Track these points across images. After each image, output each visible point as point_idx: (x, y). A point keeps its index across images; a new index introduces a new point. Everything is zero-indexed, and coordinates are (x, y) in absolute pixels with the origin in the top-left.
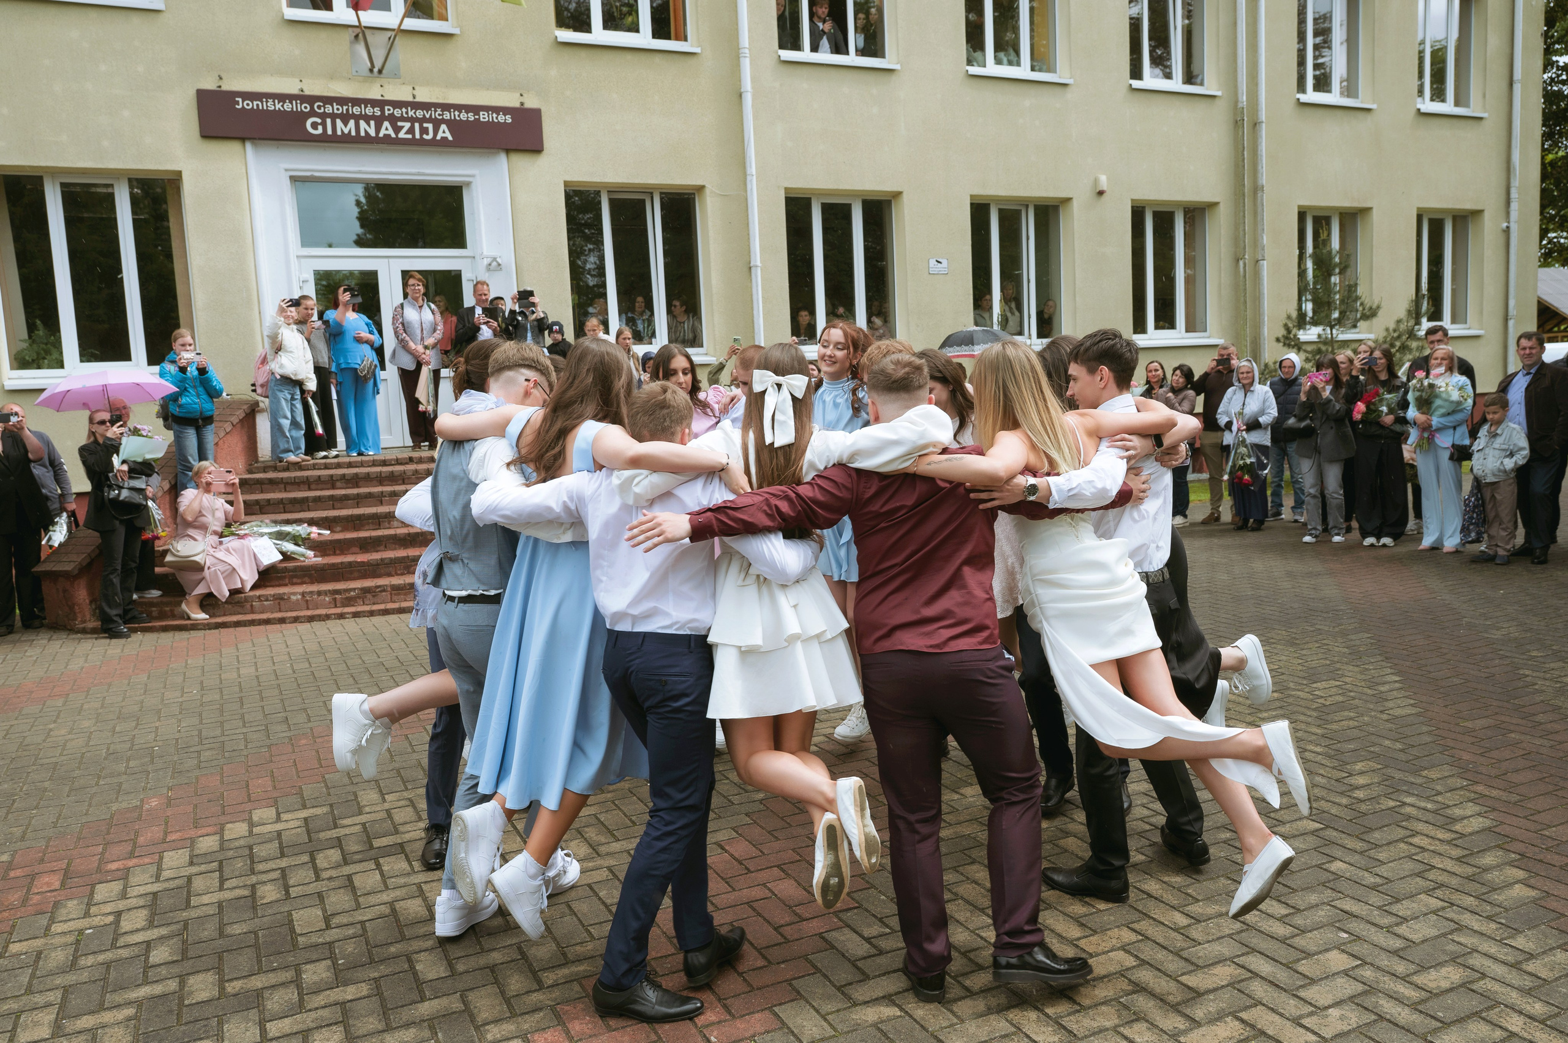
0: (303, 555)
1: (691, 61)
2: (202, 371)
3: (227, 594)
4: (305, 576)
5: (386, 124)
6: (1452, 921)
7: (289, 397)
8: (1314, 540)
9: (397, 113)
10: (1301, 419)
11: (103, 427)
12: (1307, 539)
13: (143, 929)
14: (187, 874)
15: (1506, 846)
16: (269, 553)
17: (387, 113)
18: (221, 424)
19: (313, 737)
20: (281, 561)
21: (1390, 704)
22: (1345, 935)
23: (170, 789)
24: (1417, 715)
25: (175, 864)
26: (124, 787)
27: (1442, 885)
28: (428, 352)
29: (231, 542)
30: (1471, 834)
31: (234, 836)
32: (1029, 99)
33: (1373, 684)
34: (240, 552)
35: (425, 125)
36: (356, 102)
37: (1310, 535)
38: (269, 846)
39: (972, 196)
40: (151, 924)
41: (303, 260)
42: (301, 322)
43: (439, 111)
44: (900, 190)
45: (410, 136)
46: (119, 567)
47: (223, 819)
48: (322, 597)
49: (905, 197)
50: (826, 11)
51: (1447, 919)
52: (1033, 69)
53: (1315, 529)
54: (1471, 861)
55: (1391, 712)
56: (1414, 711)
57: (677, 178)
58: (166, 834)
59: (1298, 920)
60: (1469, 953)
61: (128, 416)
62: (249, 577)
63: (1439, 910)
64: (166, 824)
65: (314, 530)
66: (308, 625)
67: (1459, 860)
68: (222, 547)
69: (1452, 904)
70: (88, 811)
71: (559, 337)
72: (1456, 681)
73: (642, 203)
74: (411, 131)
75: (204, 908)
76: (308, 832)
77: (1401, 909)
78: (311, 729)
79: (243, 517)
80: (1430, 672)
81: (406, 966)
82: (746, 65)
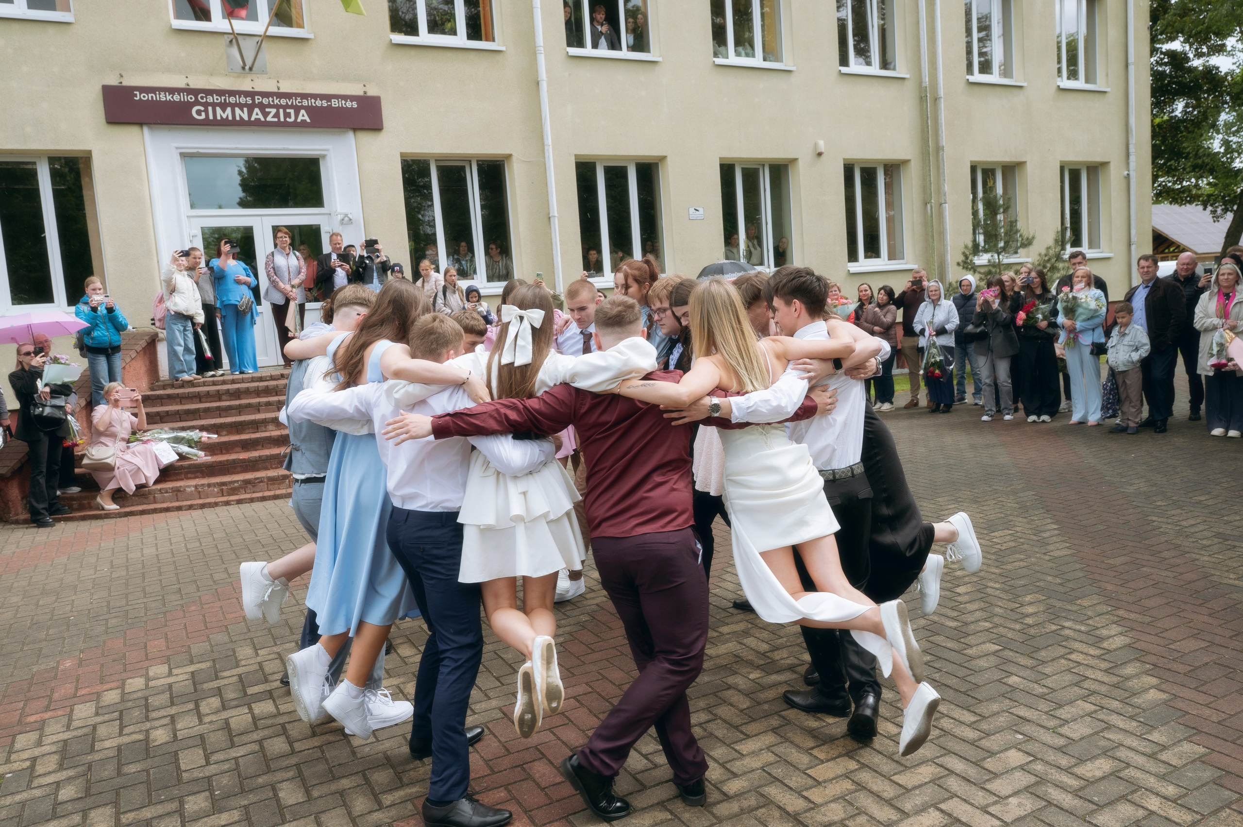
0: (196, 455)
1: (498, 57)
2: (110, 310)
3: (134, 488)
4: (197, 472)
5: (257, 110)
6: (1102, 721)
7: (182, 328)
8: (990, 419)
9: (265, 101)
10: (977, 326)
11: (29, 357)
12: (985, 418)
13: (54, 772)
14: (93, 723)
15: (1142, 659)
16: (167, 454)
17: (257, 101)
18: (127, 352)
19: (201, 604)
20: (178, 460)
21: (1051, 547)
22: (1021, 737)
23: (82, 651)
24: (1072, 555)
25: (83, 715)
26: (43, 652)
27: (1093, 693)
28: (294, 290)
29: (136, 447)
30: (1115, 650)
31: (134, 690)
32: (763, 83)
33: (1037, 531)
34: (144, 454)
35: (288, 111)
36: (232, 93)
37: (987, 415)
38: (161, 696)
39: (720, 159)
40: (61, 767)
41: (192, 219)
42: (191, 269)
43: (299, 99)
44: (664, 154)
45: (276, 120)
46: (44, 470)
47: (124, 676)
48: (211, 489)
49: (669, 161)
50: (603, 17)
51: (1099, 720)
52: (765, 60)
53: (991, 410)
54: (1116, 671)
55: (1051, 554)
56: (1069, 552)
57: (489, 148)
58: (77, 689)
59: (984, 726)
60: (1116, 747)
61: (50, 347)
62: (151, 474)
63: (1092, 713)
64: (77, 681)
65: (205, 434)
66: (200, 512)
67: (1107, 671)
68: (129, 451)
69: (1103, 708)
70: (13, 672)
71: (400, 276)
72: (1101, 527)
73: (463, 169)
74: (277, 115)
75: (106, 752)
76: (194, 684)
77: (1064, 713)
78: (200, 597)
79: (146, 426)
80: (1081, 521)
81: (271, 794)
82: (542, 59)
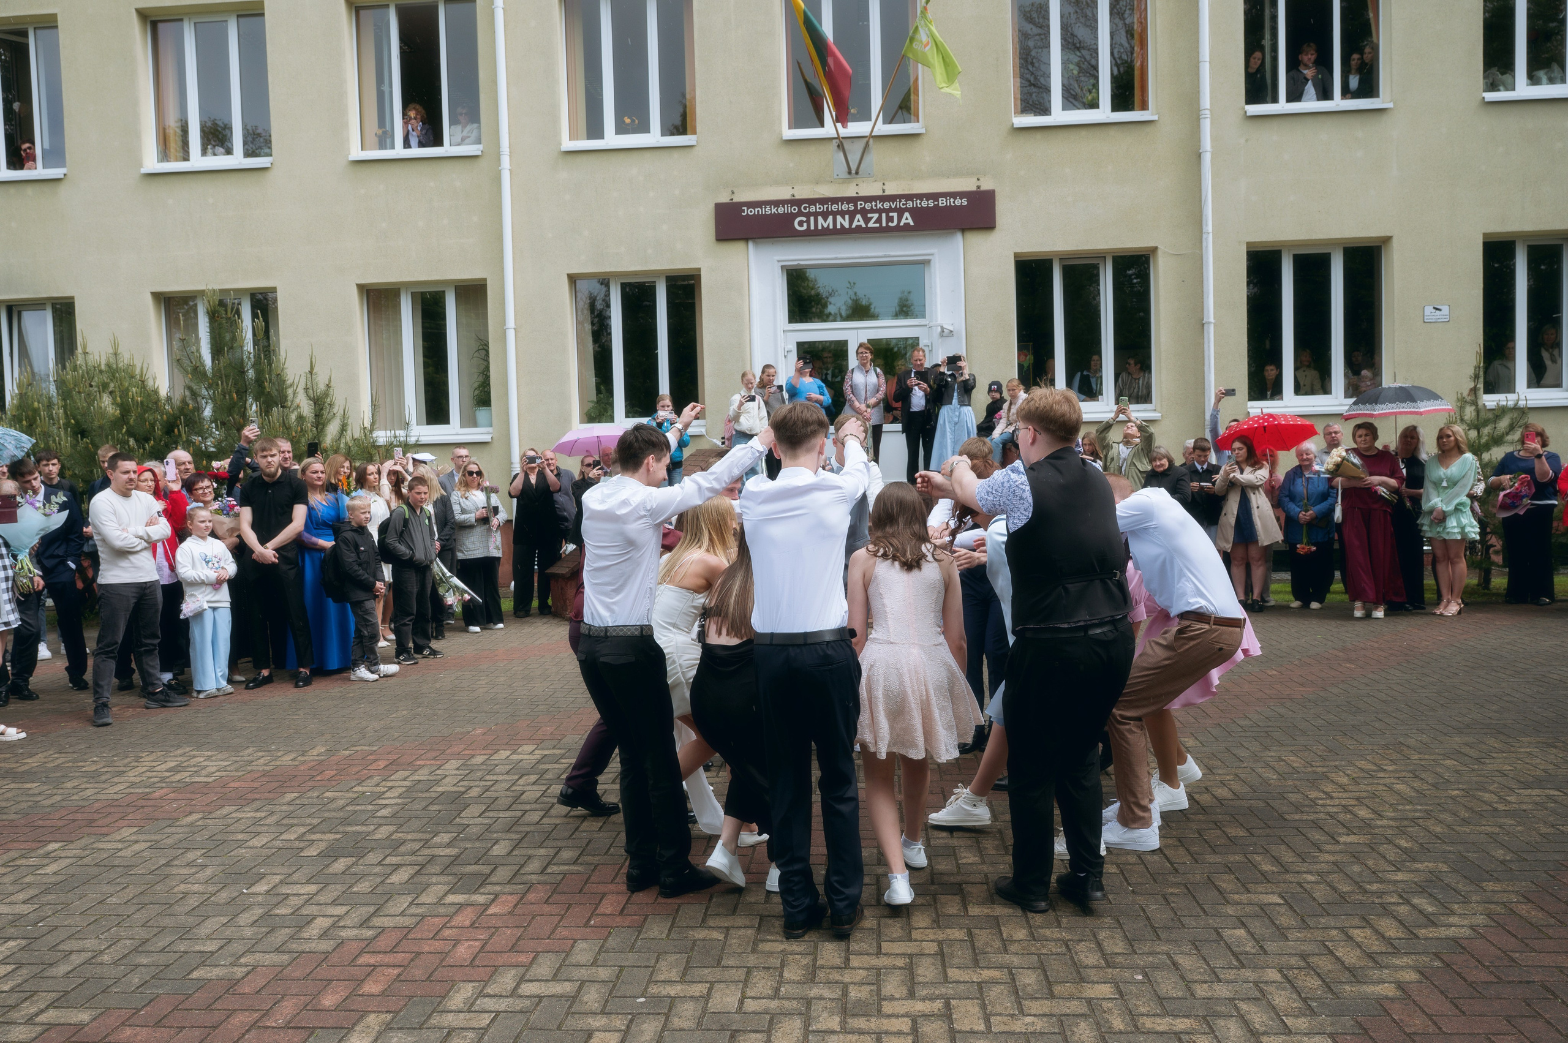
1: (1148, 129)
5: (858, 217)
9: (868, 206)
11: (590, 469)
17: (859, 207)
28: (869, 410)
35: (891, 214)
36: (835, 200)
39: (1485, 234)
41: (789, 334)
43: (903, 201)
44: (1389, 234)
45: (878, 225)
49: (1395, 242)
57: (1130, 241)
71: (997, 396)
73: (1096, 267)
74: (879, 220)
82: (1206, 126)
